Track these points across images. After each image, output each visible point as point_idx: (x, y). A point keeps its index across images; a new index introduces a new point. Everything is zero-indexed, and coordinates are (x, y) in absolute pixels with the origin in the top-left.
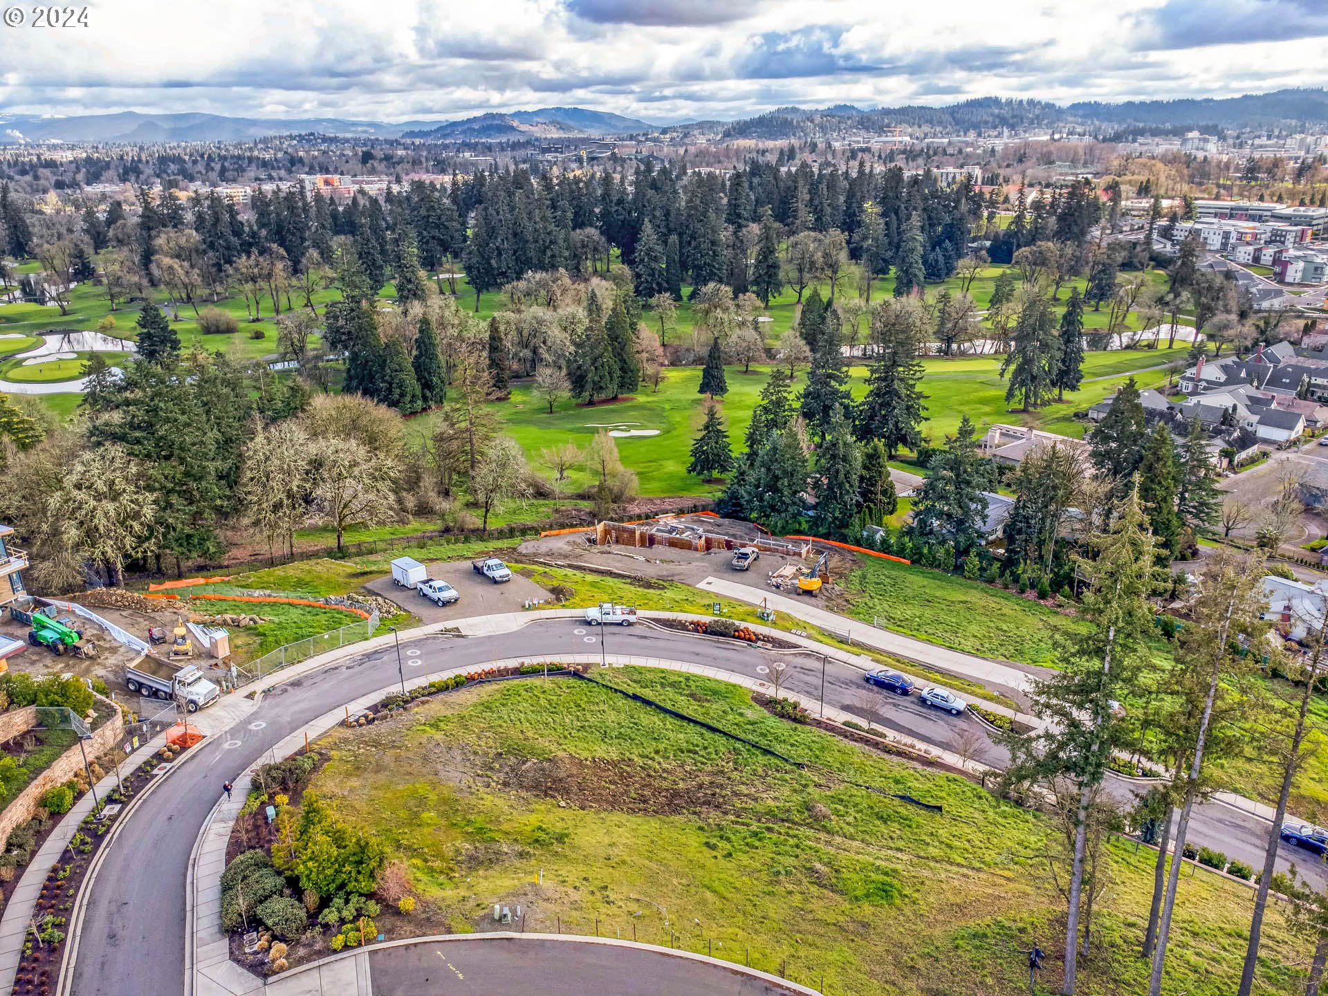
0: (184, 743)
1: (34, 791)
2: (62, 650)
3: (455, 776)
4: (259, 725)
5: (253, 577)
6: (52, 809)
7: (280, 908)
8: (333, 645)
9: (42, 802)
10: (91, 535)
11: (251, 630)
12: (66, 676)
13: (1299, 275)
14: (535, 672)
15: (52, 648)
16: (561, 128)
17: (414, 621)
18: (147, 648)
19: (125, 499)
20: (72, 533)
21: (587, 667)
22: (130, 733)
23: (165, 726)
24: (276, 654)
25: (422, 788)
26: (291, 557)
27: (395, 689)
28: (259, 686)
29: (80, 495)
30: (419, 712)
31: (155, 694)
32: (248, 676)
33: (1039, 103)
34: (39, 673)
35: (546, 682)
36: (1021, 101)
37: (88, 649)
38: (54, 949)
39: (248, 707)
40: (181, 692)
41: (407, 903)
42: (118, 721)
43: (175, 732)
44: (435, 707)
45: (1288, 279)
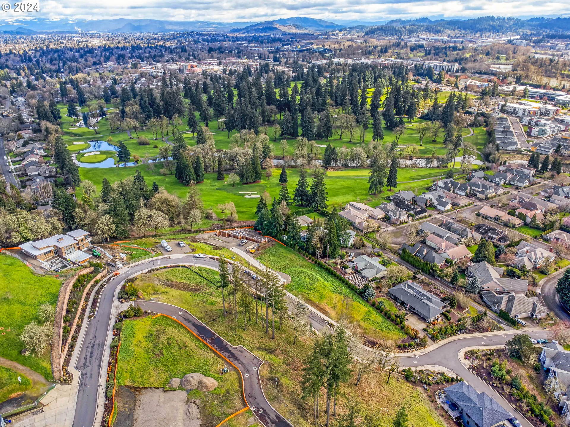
0: (116, 274)
1: (94, 280)
2: (98, 257)
3: (156, 283)
4: (129, 272)
5: (135, 241)
6: (97, 282)
7: (125, 296)
8: (145, 258)
9: (95, 281)
10: (103, 233)
11: (131, 255)
12: (99, 262)
13: (536, 133)
14: (179, 266)
15: (96, 256)
16: (298, 27)
17: (161, 254)
18: (112, 257)
19: (109, 226)
20: (99, 232)
21: (190, 266)
22: (108, 272)
23: (114, 271)
24: (134, 260)
25: (150, 284)
26: (144, 237)
27: (153, 268)
28: (130, 266)
29: (101, 225)
30: (155, 272)
31: (112, 266)
32: (129, 264)
33: (513, 19)
34: (95, 261)
35: (180, 268)
36: (504, 18)
37: (102, 257)
38: (97, 299)
39: (128, 269)
40: (117, 266)
41: (141, 297)
42: (106, 270)
43: (115, 272)
44: (159, 272)
45: (532, 134)
